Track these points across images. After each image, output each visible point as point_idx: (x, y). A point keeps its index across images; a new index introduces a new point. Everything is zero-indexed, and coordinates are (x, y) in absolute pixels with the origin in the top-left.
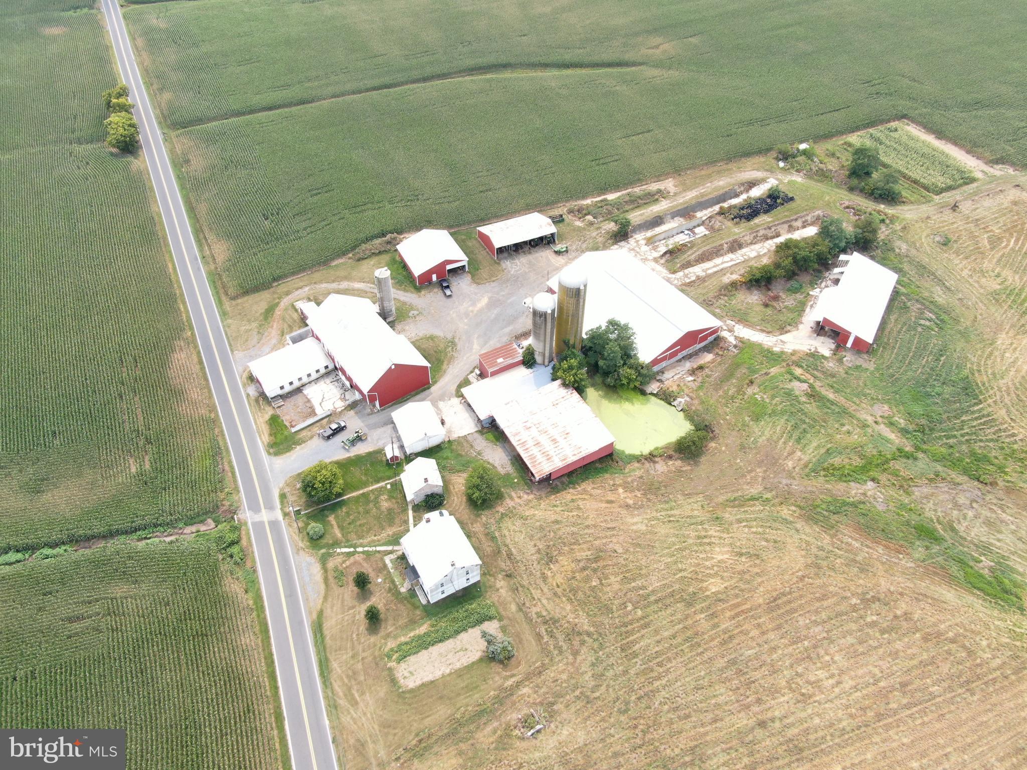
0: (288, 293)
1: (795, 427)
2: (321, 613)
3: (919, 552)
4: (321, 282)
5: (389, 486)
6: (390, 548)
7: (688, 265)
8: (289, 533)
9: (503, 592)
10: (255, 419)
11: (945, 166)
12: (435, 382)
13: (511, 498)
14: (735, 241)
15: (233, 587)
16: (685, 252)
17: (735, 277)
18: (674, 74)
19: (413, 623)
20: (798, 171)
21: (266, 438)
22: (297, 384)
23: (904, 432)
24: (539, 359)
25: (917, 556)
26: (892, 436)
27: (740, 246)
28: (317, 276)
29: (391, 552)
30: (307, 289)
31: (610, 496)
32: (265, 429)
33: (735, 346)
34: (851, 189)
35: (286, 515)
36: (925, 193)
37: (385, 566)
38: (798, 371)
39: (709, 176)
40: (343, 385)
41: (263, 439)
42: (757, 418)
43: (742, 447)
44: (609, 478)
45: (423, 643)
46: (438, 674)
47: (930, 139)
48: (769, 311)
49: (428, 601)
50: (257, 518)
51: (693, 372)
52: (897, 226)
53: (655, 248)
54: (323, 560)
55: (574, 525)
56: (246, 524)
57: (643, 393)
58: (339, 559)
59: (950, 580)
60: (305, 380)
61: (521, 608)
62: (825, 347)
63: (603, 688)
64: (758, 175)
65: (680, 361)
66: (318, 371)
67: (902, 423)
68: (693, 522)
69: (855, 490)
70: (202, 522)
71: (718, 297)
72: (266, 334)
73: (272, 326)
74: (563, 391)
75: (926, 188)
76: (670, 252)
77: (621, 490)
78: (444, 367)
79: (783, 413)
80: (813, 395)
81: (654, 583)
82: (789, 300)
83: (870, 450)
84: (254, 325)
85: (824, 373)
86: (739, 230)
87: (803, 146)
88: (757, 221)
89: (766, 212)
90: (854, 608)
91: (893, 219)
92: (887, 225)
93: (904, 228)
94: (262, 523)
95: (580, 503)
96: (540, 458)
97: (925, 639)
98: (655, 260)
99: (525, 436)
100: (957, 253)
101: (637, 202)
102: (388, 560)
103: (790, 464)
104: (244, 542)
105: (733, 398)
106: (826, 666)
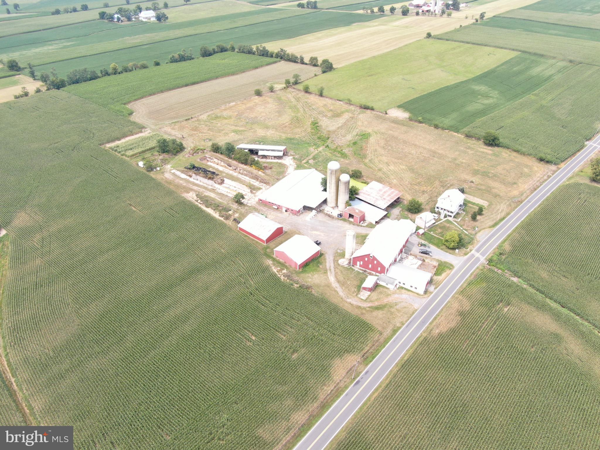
0: (359, 307)
2: (490, 227)
4: (339, 296)
5: (432, 232)
6: (454, 222)
15: (507, 247)
21: (448, 271)
29: (455, 221)
30: (349, 300)
32: (444, 275)
35: (471, 250)
37: (461, 220)
46: (478, 199)
50: (480, 257)
54: (475, 235)
56: (486, 259)
58: (470, 231)
72: (394, 302)
94: (481, 254)
99: (388, 199)
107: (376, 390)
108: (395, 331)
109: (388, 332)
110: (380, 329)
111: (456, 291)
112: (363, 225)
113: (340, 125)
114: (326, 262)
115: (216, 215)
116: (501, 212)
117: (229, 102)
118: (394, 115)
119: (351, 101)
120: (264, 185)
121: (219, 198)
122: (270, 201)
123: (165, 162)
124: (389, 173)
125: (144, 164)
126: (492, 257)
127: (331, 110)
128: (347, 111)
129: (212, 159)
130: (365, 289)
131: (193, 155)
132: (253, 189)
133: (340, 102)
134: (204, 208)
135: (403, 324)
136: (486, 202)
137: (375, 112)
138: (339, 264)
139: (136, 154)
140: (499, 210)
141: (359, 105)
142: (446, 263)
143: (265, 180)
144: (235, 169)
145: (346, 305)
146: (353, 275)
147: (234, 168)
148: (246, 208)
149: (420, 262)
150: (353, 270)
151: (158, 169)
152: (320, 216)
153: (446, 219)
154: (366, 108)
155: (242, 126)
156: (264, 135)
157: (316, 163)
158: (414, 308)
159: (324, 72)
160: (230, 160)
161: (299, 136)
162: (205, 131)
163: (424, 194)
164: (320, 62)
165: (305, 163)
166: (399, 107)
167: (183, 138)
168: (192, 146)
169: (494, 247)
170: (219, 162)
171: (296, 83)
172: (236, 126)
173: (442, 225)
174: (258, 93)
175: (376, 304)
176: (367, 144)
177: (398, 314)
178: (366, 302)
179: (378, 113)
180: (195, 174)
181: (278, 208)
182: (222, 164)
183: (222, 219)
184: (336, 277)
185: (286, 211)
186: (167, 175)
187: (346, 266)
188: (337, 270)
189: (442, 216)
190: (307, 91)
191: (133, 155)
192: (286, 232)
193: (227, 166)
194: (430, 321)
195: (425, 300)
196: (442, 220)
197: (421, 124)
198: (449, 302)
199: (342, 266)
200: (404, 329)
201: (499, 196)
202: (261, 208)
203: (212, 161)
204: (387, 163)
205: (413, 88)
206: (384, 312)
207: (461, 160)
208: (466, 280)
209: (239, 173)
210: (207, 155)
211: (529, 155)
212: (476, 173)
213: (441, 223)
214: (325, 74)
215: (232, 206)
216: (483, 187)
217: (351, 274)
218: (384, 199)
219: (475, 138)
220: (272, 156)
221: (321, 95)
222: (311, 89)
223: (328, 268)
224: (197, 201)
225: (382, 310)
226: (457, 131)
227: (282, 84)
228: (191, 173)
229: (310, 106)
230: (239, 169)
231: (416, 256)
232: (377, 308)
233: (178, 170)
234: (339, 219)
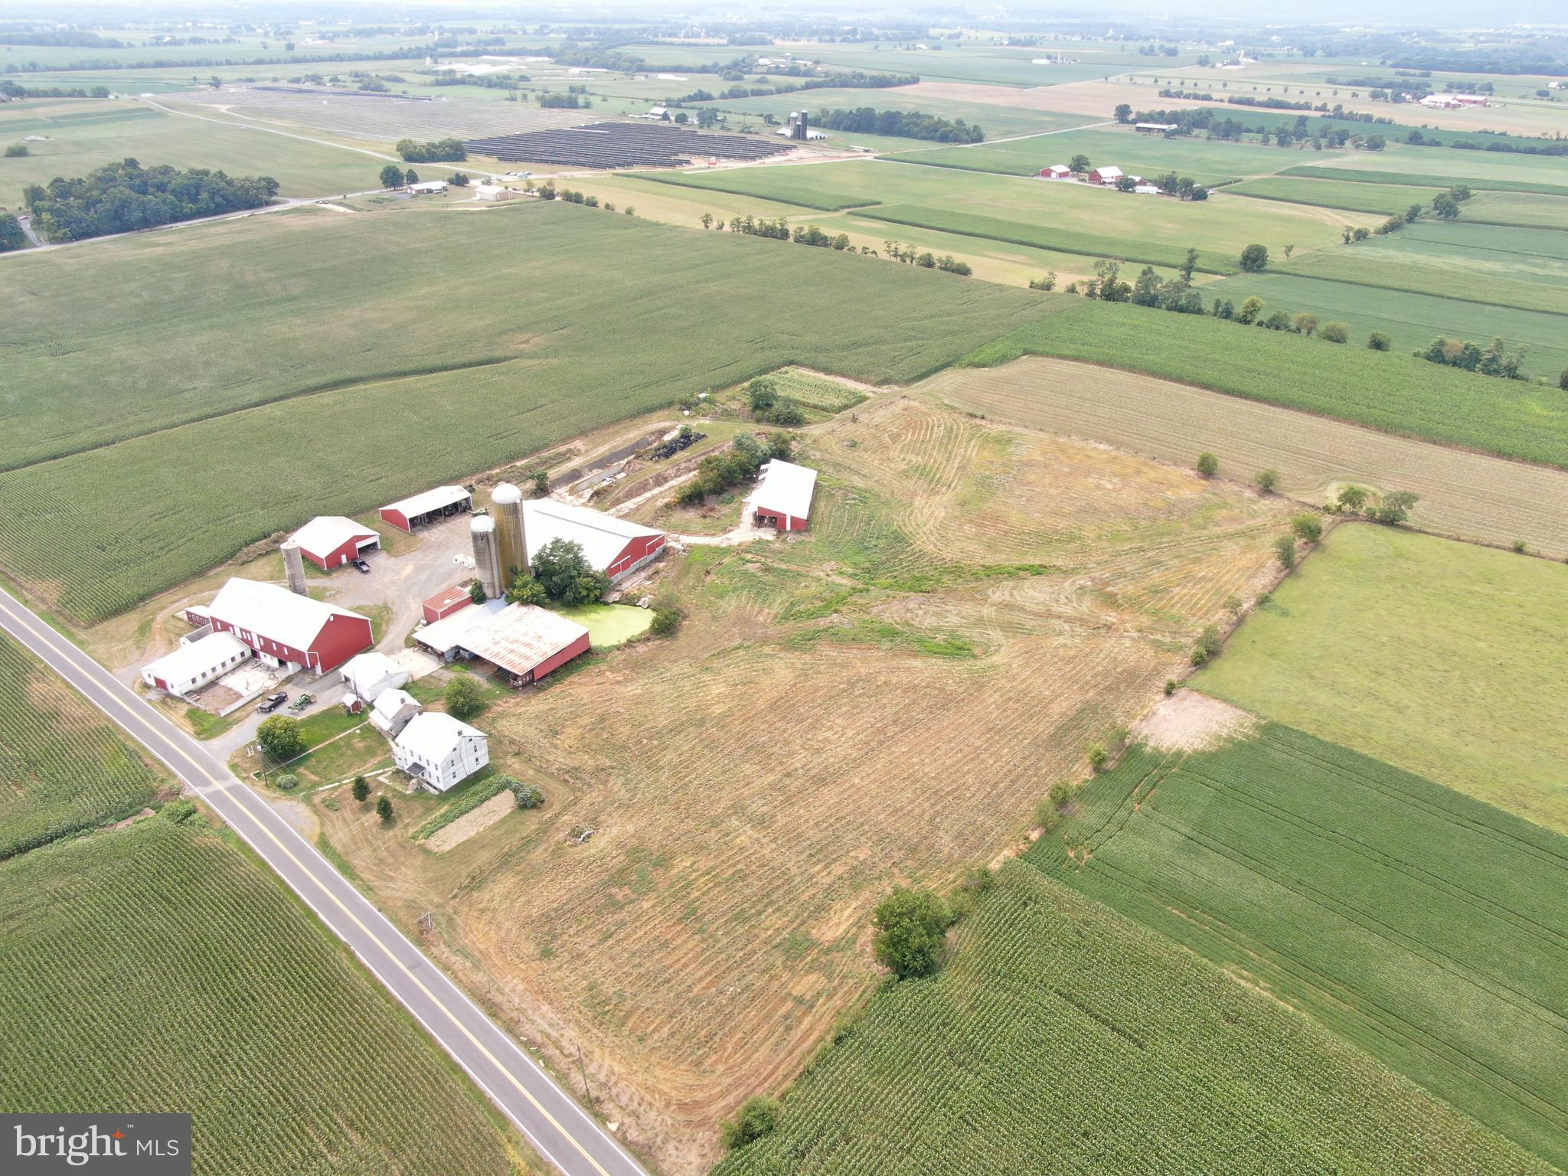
0: (161, 608)
1: (758, 593)
2: (322, 835)
3: (887, 645)
4: (199, 591)
5: (358, 731)
6: (380, 771)
7: (618, 502)
8: (256, 792)
9: (517, 766)
10: (167, 717)
11: (838, 392)
12: (378, 643)
13: (498, 705)
14: (659, 475)
16: (612, 492)
17: (667, 500)
18: (554, 361)
19: (429, 810)
20: (703, 415)
22: (210, 676)
23: (853, 576)
24: (488, 592)
25: (884, 648)
26: (845, 581)
27: (666, 480)
28: (194, 587)
29: (383, 773)
30: (185, 599)
31: (599, 680)
32: (185, 722)
33: (684, 551)
34: (758, 421)
35: (245, 779)
36: (825, 413)
37: (381, 783)
38: (749, 556)
39: (617, 432)
40: (269, 668)
41: (186, 732)
42: (721, 596)
43: (715, 618)
44: (592, 669)
45: (448, 819)
46: (472, 834)
47: (821, 376)
48: (708, 520)
49: (441, 791)
50: (210, 790)
51: (649, 578)
52: (808, 441)
53: (580, 497)
54: (308, 800)
55: (570, 706)
56: (197, 798)
57: (606, 604)
58: (325, 794)
59: (914, 654)
60: (220, 671)
61: (539, 770)
62: (768, 534)
63: (639, 795)
64: (667, 424)
65: (634, 573)
66: (233, 659)
67: (850, 571)
68: (685, 676)
69: (822, 623)
70: (138, 813)
71: (656, 518)
72: (148, 647)
73: (154, 639)
74: (524, 609)
75: (824, 409)
76: (597, 494)
77: (608, 673)
78: (384, 628)
79: (743, 587)
80: (767, 569)
81: (663, 722)
82: (725, 510)
83: (827, 595)
84: (129, 643)
85: (772, 552)
86: (662, 466)
87: (702, 395)
88: (675, 457)
89: (682, 449)
90: (844, 691)
91: (802, 436)
92: (799, 442)
93: (815, 441)
94: (217, 792)
95: (571, 691)
96: (517, 660)
97: (905, 691)
98: (583, 504)
99: (496, 649)
100: (865, 450)
101: (551, 463)
102: (382, 779)
103: (761, 619)
104: (202, 810)
105: (694, 587)
106: (831, 728)
108: (79, 642)
109: (86, 636)
110: (97, 628)
142: (223, 730)
145: (176, 597)
158: (119, 669)
175: (156, 627)
177: (116, 648)
194: (71, 682)
206: (131, 633)
208: (146, 749)
225: (136, 632)
232: (145, 628)
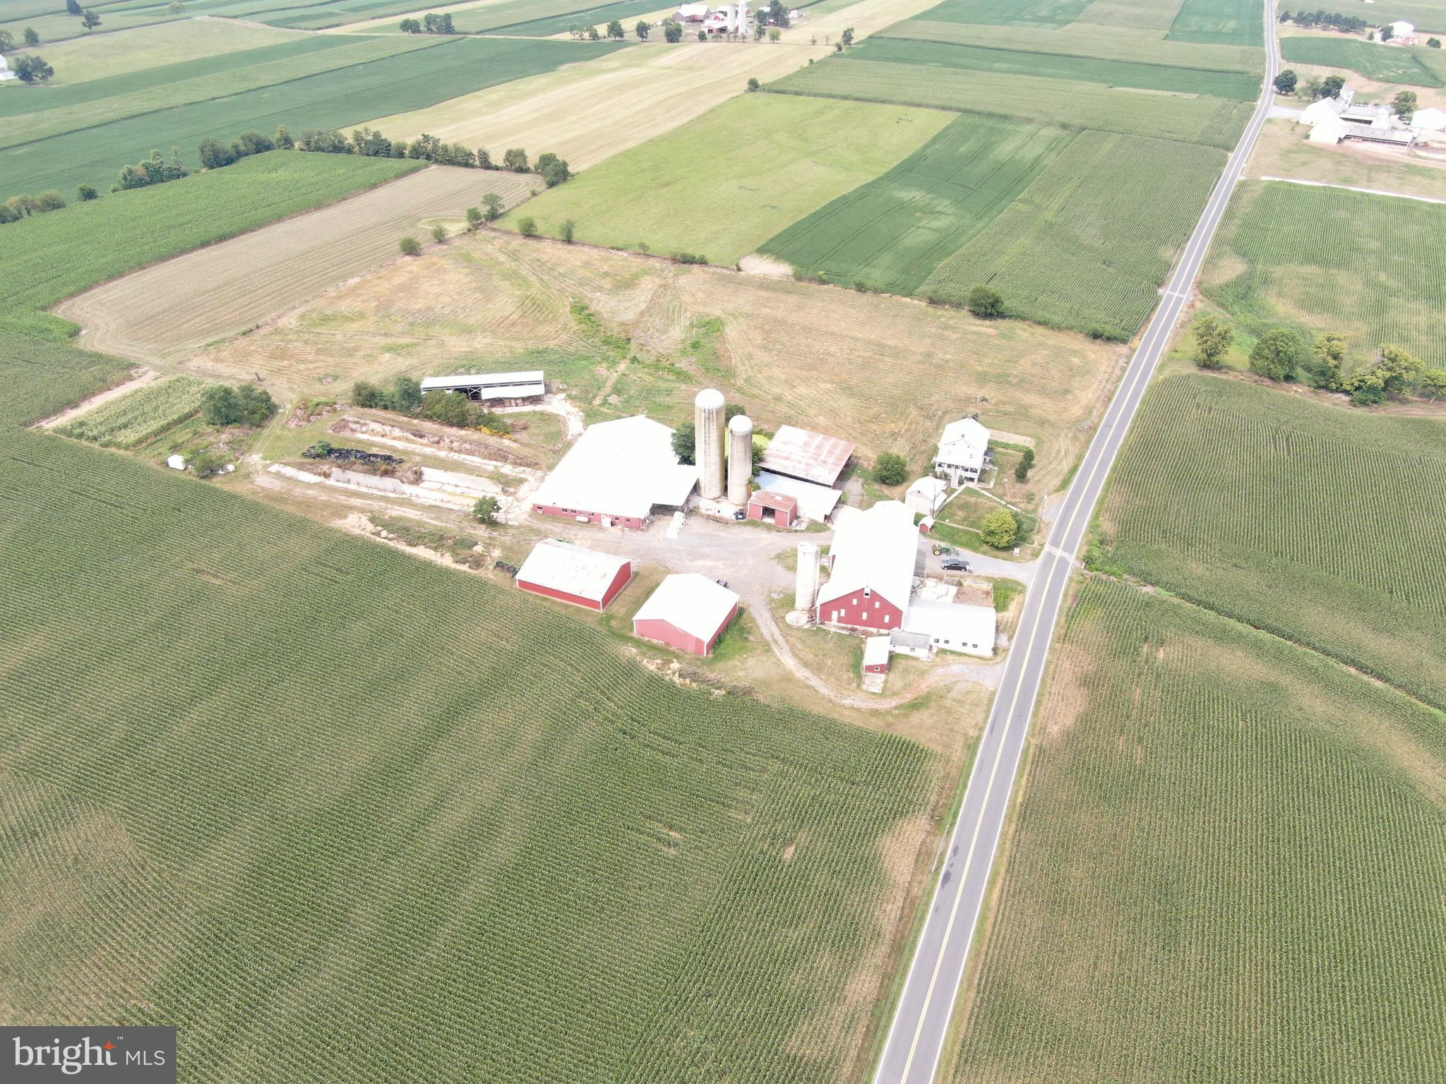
0: (875, 713)
4: (823, 697)
6: (982, 491)
8: (1047, 535)
10: (1018, 617)
15: (1108, 527)
21: (1017, 598)
29: (984, 489)
30: (847, 702)
35: (1042, 545)
37: (995, 484)
41: (1022, 599)
46: (1010, 434)
50: (1066, 555)
54: (1035, 511)
56: (1077, 558)
58: (1022, 505)
84: (948, 703)
94: (1064, 550)
107: (992, 882)
108: (971, 747)
109: (958, 752)
110: (939, 749)
111: (1053, 637)
112: (798, 528)
113: (643, 306)
114: (757, 627)
115: (446, 561)
116: (1065, 456)
117: (345, 278)
118: (758, 272)
119: (648, 248)
120: (528, 470)
121: (432, 519)
122: (565, 507)
123: (238, 447)
124: (801, 403)
125: (187, 461)
126: (1088, 551)
127: (606, 274)
128: (646, 272)
129: (365, 424)
130: (871, 669)
131: (309, 421)
132: (507, 484)
133: (620, 253)
134: (402, 547)
135: (981, 729)
136: (1029, 439)
137: (712, 270)
138: (788, 626)
139: (146, 438)
140: (1059, 451)
141: (668, 256)
142: (1005, 581)
143: (526, 457)
144: (438, 442)
145: (846, 712)
146: (831, 645)
147: (432, 440)
148: (511, 531)
149: (954, 589)
150: (827, 632)
151: (231, 467)
152: (695, 522)
153: (963, 487)
154: (688, 260)
155: (402, 333)
156: (469, 349)
157: (627, 402)
158: (987, 689)
159: (551, 185)
160: (416, 421)
161: (555, 342)
162: (310, 357)
163: (896, 439)
164: (532, 161)
165: (601, 405)
166: (762, 251)
167: (259, 379)
168: (295, 397)
169: (1082, 532)
170: (388, 429)
171: (493, 216)
172: (386, 335)
173: (962, 502)
174: (411, 249)
175: (908, 697)
176: (724, 343)
177: (961, 709)
178: (886, 697)
179: (719, 270)
180: (340, 467)
181: (589, 521)
182: (397, 432)
183: (465, 568)
184: (795, 655)
185: (613, 524)
186: (262, 481)
187: (807, 626)
188: (792, 640)
189: (954, 483)
190: (529, 232)
191: (140, 441)
192: (637, 574)
193: (412, 437)
194: (1032, 709)
195: (1002, 668)
196: (956, 490)
197: (826, 286)
198: (1049, 663)
199: (798, 629)
200: (988, 741)
201: (1048, 421)
202: (548, 526)
203: (364, 429)
204: (786, 381)
205: (774, 207)
206: (932, 711)
207: (940, 355)
208: (1060, 611)
209: (451, 449)
210: (346, 417)
211: (1070, 328)
212: (982, 379)
213: (957, 497)
214: (554, 189)
215: (473, 532)
216: (1010, 408)
217: (826, 642)
218: (824, 462)
219: (951, 304)
220: (516, 399)
221: (569, 240)
222: (541, 227)
223: (769, 638)
224: (378, 534)
225: (928, 708)
226: (909, 294)
227: (458, 221)
228: (325, 468)
229: (552, 269)
230: (447, 441)
231: (940, 578)
232: (915, 706)
233: (286, 464)
234: (740, 523)
